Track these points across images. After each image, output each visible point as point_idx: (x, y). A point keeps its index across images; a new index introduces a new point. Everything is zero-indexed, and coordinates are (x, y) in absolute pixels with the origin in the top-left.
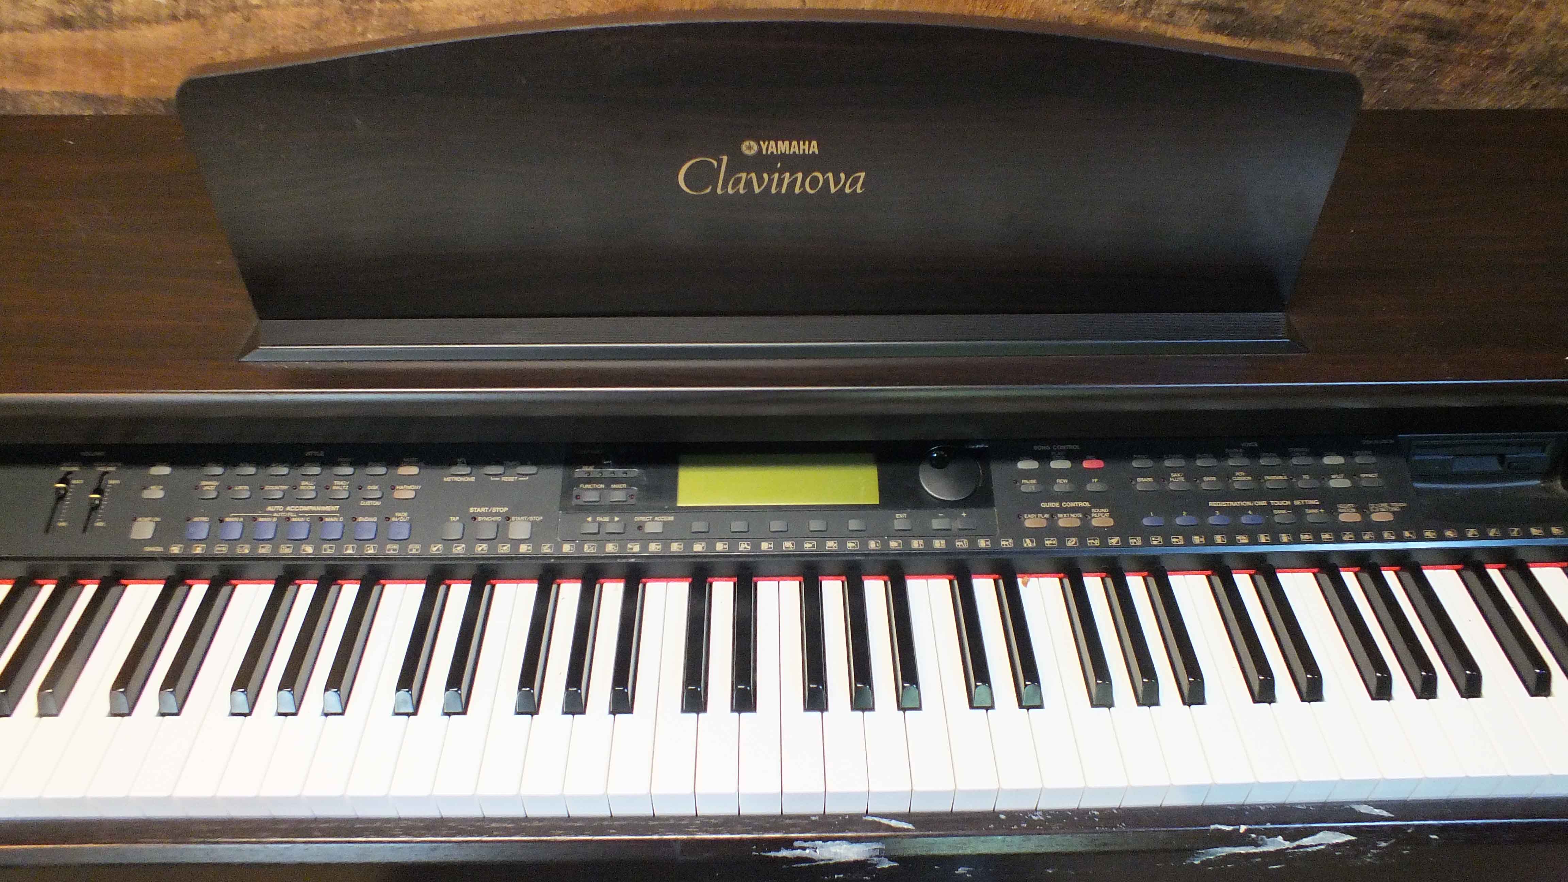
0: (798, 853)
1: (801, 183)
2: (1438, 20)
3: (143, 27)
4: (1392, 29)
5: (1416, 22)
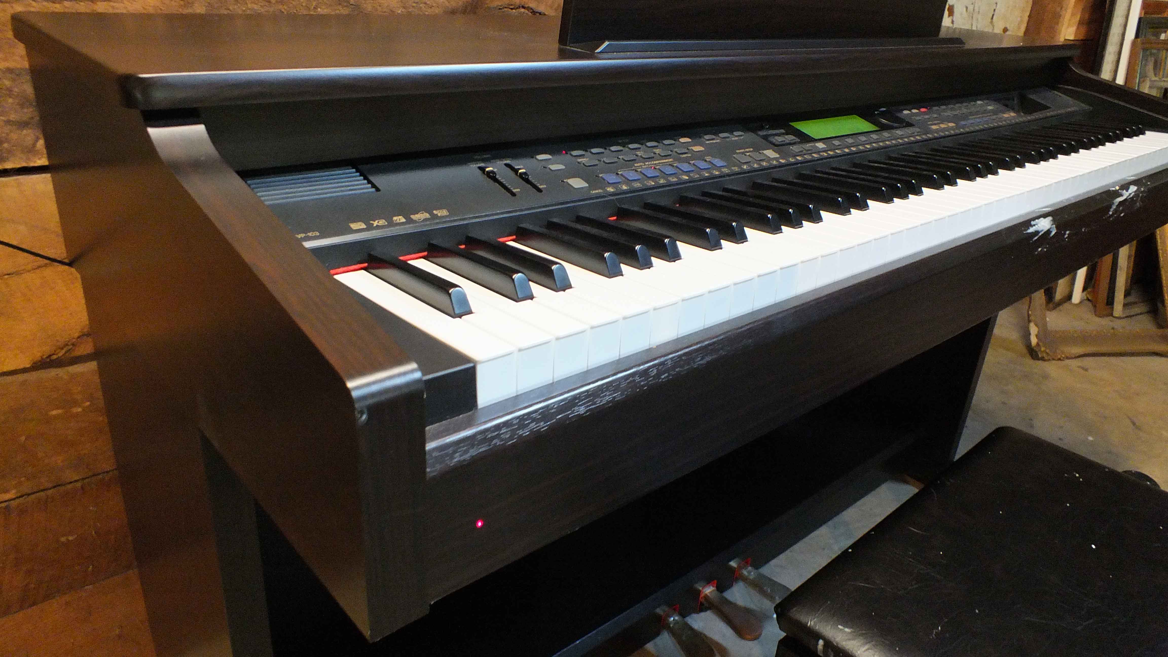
0: (1034, 228)
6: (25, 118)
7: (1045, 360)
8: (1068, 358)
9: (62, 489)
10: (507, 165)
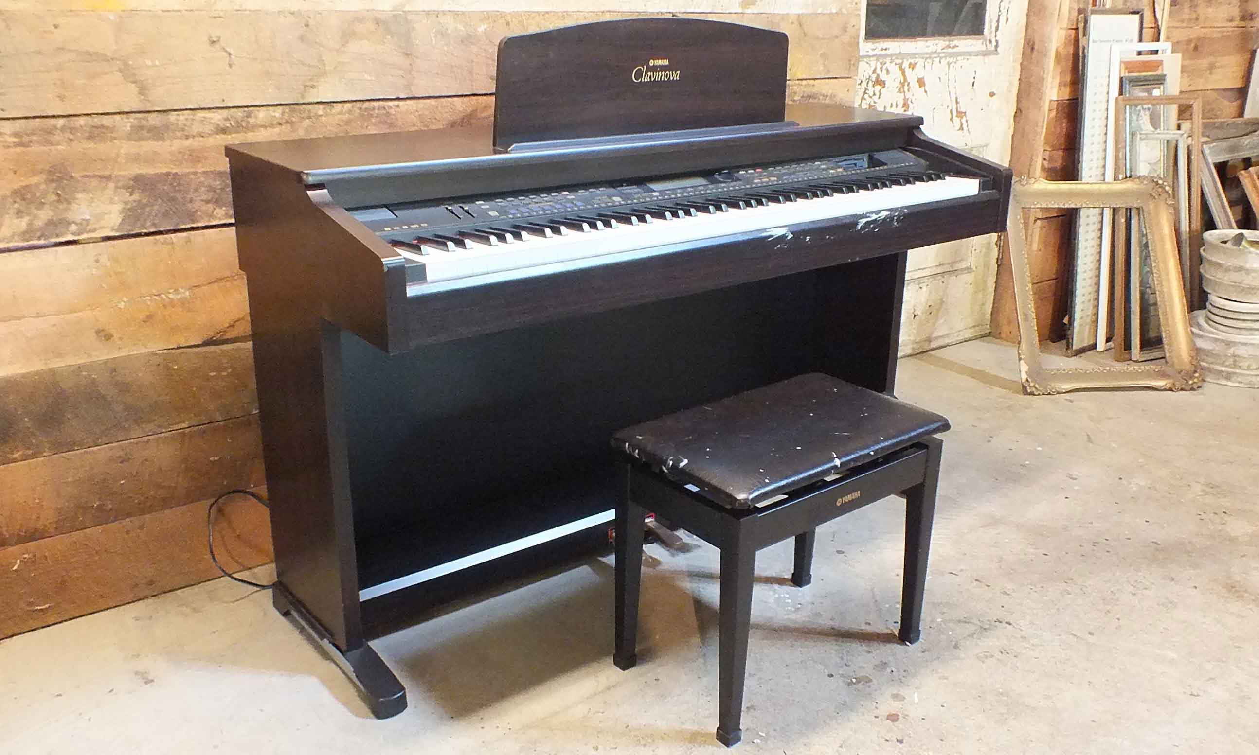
3: (262, 130)
6: (210, 198)
7: (1034, 395)
8: (1059, 393)
9: (212, 425)
10: (461, 207)
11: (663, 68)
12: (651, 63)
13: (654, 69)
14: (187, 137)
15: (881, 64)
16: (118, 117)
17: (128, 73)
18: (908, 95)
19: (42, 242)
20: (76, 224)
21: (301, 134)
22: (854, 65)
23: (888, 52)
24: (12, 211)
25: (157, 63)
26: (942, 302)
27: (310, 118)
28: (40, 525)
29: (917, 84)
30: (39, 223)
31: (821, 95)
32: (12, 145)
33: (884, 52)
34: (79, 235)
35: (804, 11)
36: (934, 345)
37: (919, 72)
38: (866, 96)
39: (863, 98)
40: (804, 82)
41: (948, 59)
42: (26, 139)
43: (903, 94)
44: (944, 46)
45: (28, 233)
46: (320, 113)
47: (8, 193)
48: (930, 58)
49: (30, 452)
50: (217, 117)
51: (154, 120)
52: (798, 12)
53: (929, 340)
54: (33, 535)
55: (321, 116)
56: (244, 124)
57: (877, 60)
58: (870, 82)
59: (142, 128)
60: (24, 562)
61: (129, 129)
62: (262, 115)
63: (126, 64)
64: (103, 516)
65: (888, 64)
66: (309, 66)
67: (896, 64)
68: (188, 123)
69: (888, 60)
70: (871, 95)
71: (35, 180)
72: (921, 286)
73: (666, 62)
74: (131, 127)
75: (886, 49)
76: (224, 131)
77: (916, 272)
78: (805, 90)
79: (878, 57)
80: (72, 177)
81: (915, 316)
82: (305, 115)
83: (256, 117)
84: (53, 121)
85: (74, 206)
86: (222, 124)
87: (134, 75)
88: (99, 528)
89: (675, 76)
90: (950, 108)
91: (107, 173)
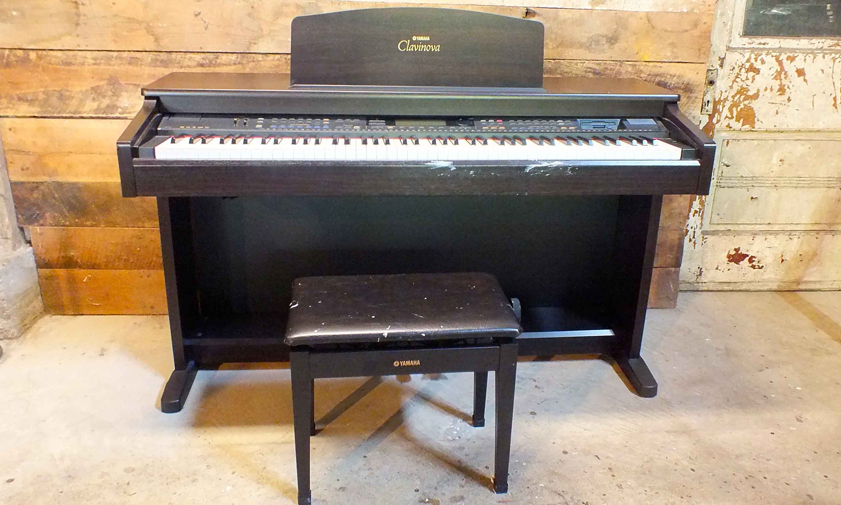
0: (432, 164)
1: (425, 48)
2: (594, 69)
3: (225, 66)
4: (582, 72)
5: (589, 70)
11: (424, 43)
12: (414, 38)
13: (417, 43)
14: (181, 67)
15: (756, 55)
16: (144, 53)
17: (149, 30)
18: (784, 82)
19: (104, 116)
20: (121, 108)
21: (247, 71)
22: (704, 54)
23: (766, 46)
24: (90, 98)
25: (165, 25)
26: (815, 254)
27: (253, 61)
28: (98, 262)
29: (796, 74)
30: (103, 106)
31: (668, 74)
32: (92, 64)
33: (762, 46)
34: (122, 114)
35: (655, 10)
36: (802, 287)
37: (799, 63)
38: (738, 80)
39: (734, 81)
40: (651, 64)
41: (833, 55)
42: (98, 61)
43: (779, 81)
44: (831, 44)
45: (97, 110)
46: (260, 59)
47: (89, 88)
48: (812, 53)
49: (94, 223)
50: (198, 57)
51: (163, 56)
52: (647, 11)
53: (798, 283)
54: (93, 267)
55: (261, 61)
56: (213, 62)
57: (752, 52)
58: (743, 69)
59: (157, 60)
60: (89, 279)
61: (150, 60)
62: (224, 58)
63: (148, 24)
64: (128, 265)
65: (763, 56)
66: (253, 31)
67: (772, 56)
68: (182, 60)
69: (764, 53)
70: (744, 79)
71: (102, 83)
72: (791, 237)
73: (428, 39)
74: (152, 60)
75: (764, 44)
76: (202, 65)
77: (788, 226)
78: (652, 70)
79: (753, 50)
80: (120, 83)
81: (783, 260)
82: (251, 59)
83: (221, 59)
84: (111, 53)
85: (120, 99)
86: (201, 61)
87: (153, 31)
88: (127, 272)
89: (437, 49)
90: (834, 96)
91: (138, 83)
